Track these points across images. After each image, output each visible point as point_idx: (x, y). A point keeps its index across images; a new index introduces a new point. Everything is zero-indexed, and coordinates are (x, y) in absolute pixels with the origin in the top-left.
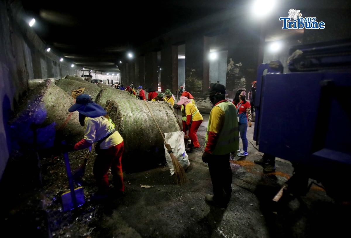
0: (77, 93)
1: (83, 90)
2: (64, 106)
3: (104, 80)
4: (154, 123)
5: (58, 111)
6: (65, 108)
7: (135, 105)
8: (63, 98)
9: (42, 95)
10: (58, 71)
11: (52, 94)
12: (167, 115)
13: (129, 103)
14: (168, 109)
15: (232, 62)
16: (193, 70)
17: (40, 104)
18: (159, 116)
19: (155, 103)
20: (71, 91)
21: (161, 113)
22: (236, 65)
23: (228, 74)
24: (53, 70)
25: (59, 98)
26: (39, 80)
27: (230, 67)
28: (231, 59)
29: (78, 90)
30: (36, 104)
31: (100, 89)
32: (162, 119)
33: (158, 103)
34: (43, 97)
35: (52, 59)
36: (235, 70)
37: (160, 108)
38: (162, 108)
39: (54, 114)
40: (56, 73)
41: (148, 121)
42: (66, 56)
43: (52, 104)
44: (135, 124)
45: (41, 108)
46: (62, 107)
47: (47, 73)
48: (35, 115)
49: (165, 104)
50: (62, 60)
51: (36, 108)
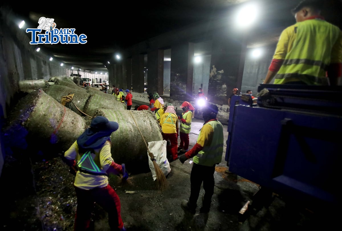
0: (67, 99)
1: (72, 97)
2: (55, 115)
3: (92, 79)
4: (139, 133)
5: (49, 119)
6: (56, 117)
7: (122, 115)
8: (54, 107)
9: (34, 105)
10: (48, 70)
11: (44, 104)
12: (151, 125)
13: (116, 114)
14: (152, 119)
15: (215, 69)
16: (178, 75)
17: (32, 113)
18: (144, 126)
19: (140, 113)
20: (61, 97)
21: (145, 123)
22: (219, 72)
23: (210, 80)
24: (43, 70)
25: (50, 107)
26: (29, 81)
27: (212, 74)
28: (214, 66)
29: (68, 97)
30: (28, 114)
31: (88, 94)
32: (146, 129)
33: (143, 113)
34: (35, 107)
35: (41, 58)
36: (217, 77)
37: (145, 118)
38: (147, 118)
39: (45, 123)
40: (46, 72)
41: (133, 131)
42: (56, 56)
43: (44, 113)
44: (121, 134)
45: (33, 118)
46: (53, 116)
47: (36, 72)
48: (27, 124)
49: (150, 114)
50: (51, 59)
51: (28, 117)
